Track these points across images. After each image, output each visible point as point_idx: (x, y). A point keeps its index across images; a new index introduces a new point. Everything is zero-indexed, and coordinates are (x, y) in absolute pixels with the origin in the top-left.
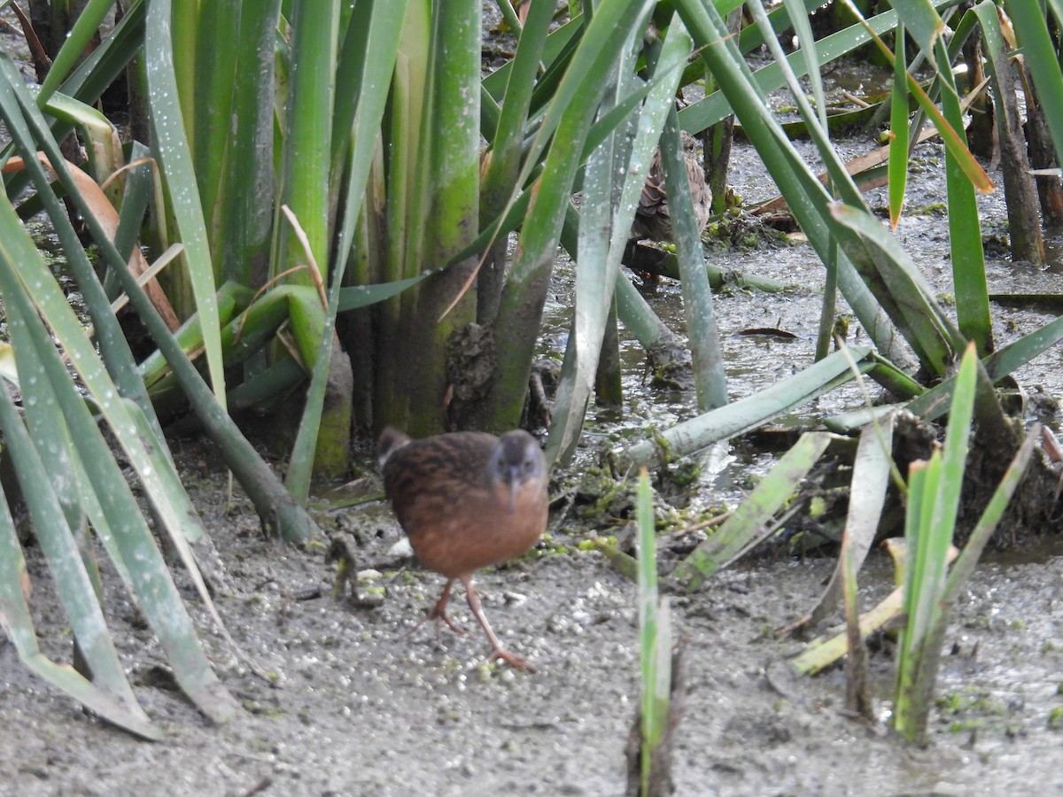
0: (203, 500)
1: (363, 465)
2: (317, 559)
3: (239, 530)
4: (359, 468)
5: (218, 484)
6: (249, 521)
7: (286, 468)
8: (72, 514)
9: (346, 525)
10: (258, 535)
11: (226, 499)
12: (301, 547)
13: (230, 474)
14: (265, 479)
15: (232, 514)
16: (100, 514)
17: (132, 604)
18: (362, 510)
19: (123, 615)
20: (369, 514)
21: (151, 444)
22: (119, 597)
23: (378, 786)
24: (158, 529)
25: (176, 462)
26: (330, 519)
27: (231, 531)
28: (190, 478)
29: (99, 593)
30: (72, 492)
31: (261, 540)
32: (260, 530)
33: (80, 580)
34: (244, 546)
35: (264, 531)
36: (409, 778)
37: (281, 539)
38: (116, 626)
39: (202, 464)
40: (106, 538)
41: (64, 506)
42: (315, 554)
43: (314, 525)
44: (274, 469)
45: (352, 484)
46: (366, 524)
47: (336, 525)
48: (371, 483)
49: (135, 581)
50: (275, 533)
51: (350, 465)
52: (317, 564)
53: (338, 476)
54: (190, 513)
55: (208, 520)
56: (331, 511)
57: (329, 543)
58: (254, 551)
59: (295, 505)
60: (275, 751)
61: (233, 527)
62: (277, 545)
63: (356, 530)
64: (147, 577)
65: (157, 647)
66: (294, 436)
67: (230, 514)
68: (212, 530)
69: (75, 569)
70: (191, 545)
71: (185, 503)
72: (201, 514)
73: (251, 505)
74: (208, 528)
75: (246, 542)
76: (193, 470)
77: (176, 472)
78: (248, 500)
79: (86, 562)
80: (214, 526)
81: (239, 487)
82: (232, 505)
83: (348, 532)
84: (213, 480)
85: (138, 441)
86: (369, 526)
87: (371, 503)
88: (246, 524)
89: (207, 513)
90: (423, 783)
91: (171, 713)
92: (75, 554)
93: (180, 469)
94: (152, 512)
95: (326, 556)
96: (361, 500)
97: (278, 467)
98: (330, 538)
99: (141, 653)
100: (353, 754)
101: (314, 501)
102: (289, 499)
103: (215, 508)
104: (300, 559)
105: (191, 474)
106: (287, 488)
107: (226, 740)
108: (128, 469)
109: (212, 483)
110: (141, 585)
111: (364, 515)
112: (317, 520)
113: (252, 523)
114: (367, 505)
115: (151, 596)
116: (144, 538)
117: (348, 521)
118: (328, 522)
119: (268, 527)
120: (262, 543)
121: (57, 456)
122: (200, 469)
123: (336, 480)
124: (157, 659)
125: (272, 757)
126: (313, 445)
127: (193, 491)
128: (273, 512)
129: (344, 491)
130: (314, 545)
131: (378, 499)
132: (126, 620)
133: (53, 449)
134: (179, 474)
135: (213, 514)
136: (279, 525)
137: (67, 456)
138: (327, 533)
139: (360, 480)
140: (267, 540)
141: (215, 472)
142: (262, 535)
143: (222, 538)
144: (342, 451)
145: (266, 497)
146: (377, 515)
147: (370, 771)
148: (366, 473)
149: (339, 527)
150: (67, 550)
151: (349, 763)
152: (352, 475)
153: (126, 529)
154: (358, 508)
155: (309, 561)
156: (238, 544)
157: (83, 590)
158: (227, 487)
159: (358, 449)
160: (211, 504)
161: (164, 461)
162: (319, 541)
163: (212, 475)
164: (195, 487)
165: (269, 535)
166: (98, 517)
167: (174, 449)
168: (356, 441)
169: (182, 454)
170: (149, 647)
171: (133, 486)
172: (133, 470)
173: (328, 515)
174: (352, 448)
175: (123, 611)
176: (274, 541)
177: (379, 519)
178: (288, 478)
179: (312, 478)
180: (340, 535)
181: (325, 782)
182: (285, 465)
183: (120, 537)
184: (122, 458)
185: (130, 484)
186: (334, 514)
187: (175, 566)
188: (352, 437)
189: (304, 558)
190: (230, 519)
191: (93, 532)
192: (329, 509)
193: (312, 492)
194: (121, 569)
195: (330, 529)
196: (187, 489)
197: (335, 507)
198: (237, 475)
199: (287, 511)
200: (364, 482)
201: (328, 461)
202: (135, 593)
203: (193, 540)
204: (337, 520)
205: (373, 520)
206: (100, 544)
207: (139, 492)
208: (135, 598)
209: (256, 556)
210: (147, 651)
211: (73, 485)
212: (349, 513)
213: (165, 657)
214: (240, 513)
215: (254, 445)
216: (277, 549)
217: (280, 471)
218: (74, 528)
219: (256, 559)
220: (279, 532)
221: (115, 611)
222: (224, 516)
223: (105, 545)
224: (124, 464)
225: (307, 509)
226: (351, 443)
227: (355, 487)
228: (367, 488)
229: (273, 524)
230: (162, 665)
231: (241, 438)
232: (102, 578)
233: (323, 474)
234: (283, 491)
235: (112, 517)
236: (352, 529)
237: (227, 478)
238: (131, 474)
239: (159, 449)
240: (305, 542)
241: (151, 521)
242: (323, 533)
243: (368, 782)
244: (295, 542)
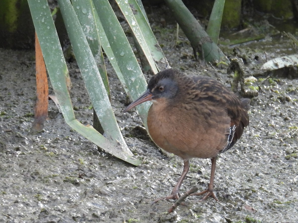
0: (163, 39)
1: (248, 21)
2: (223, 71)
3: (182, 55)
4: (246, 23)
5: (171, 31)
6: (187, 51)
7: (208, 23)
8: (94, 45)
9: (239, 53)
10: (192, 58)
11: (175, 38)
12: (215, 65)
13: (178, 25)
14: (196, 28)
15: (178, 47)
16: (109, 46)
17: (125, 93)
18: (247, 45)
19: (120, 99)
20: (251, 47)
21: (136, 9)
22: (118, 89)
23: (254, 192)
24: (139, 54)
25: (149, 18)
26: (230, 50)
27: (178, 56)
28: (156, 27)
29: (107, 88)
30: (94, 34)
31: (194, 61)
32: (193, 55)
33: (97, 81)
34: (184, 64)
35: (195, 56)
36: (270, 188)
37: (204, 60)
38: (117, 105)
39: (163, 20)
40: (112, 58)
41: (89, 41)
42: (222, 68)
43: (222, 53)
44: (201, 23)
45: (242, 31)
46: (249, 53)
47: (233, 53)
48: (252, 31)
49: (126, 81)
50: (201, 57)
51: (241, 22)
52: (223, 74)
53: (235, 27)
54: (156, 46)
55: (166, 49)
56: (231, 46)
57: (230, 62)
58: (190, 66)
59: (212, 42)
60: (200, 173)
61: (179, 54)
62: (202, 63)
63: (244, 56)
64: (133, 79)
65: (138, 116)
66: (212, 7)
67: (177, 47)
68: (168, 55)
69: (95, 74)
70: (157, 62)
71: (154, 41)
72: (162, 46)
73: (189, 42)
74: (166, 54)
75: (186, 62)
76: (158, 23)
77: (149, 24)
78: (187, 39)
79: (101, 71)
80: (169, 53)
81: (183, 32)
82: (178, 42)
83: (240, 57)
84: (169, 28)
85: (129, 7)
86: (251, 54)
87: (252, 42)
88: (185, 52)
89: (165, 46)
90: (278, 191)
91: (145, 151)
92: (95, 67)
93: (151, 22)
94: (136, 45)
95: (228, 69)
96: (247, 40)
97: (203, 22)
98: (230, 60)
99: (129, 119)
100: (241, 174)
101: (221, 40)
102: (209, 39)
103: (169, 43)
104: (214, 71)
105: (157, 25)
106: (208, 33)
107: (174, 166)
108: (124, 22)
109: (168, 30)
110: (130, 83)
111: (248, 48)
112: (223, 50)
113: (189, 51)
114: (250, 43)
115: (135, 89)
116: (132, 59)
117: (240, 51)
118: (229, 52)
119: (197, 54)
120: (194, 62)
121: (86, 15)
122: (162, 23)
123: (234, 29)
124: (138, 123)
125: (198, 176)
126: (222, 10)
127: (158, 34)
128: (200, 46)
129: (238, 35)
130: (221, 64)
131: (256, 40)
132: (121, 102)
133: (84, 11)
134: (151, 25)
135: (168, 47)
136: (203, 52)
137: (92, 15)
138: (228, 57)
139: (246, 30)
140: (197, 60)
141: (170, 24)
142: (194, 58)
143: (173, 59)
144: (237, 14)
145: (197, 38)
146: (255, 48)
147: (250, 184)
148: (250, 26)
149: (235, 54)
150: (91, 64)
151: (238, 180)
152: (242, 27)
153: (122, 54)
154: (245, 44)
155: (219, 72)
156: (181, 62)
157: (100, 86)
158: (176, 32)
159: (245, 13)
160: (167, 41)
161: (143, 18)
162: (224, 61)
163: (168, 26)
164: (159, 32)
165: (198, 58)
166: (107, 47)
167: (148, 12)
168: (244, 8)
169: (152, 14)
170: (134, 117)
171: (126, 31)
172: (126, 22)
173: (229, 48)
174: (242, 13)
175: (120, 97)
176: (200, 61)
177: (256, 50)
178: (208, 28)
179: (221, 28)
180: (236, 58)
181: (226, 189)
182: (207, 21)
183: (119, 57)
184: (120, 16)
185: (125, 30)
186: (233, 47)
187: (148, 74)
188: (242, 6)
189: (216, 70)
190: (177, 49)
191: (105, 55)
192: (230, 44)
193: (221, 36)
194: (119, 75)
195: (230, 55)
196: (155, 33)
197: (233, 43)
198: (181, 26)
199: (207, 45)
200: (249, 31)
201: (229, 19)
202: (126, 88)
203: (158, 60)
204: (234, 50)
205: (253, 50)
206: (109, 62)
207: (130, 34)
208: (126, 91)
209: (191, 69)
210: (132, 118)
211: (95, 30)
212: (240, 47)
213: (142, 122)
214: (183, 46)
215: (190, 10)
216: (202, 66)
217: (204, 24)
218: (95, 53)
219: (191, 71)
220: (203, 56)
221: (116, 97)
222: (174, 48)
223: (111, 62)
224: (122, 20)
225: (218, 45)
226: (242, 10)
227: (243, 33)
228: (250, 34)
229: (200, 52)
230: (141, 126)
231: (184, 6)
232: (109, 79)
233: (227, 26)
234: (206, 35)
235: (115, 48)
236: (242, 56)
237: (176, 28)
238: (125, 25)
239: (140, 12)
240: (217, 61)
241: (135, 49)
242: (226, 57)
243: (248, 190)
244: (211, 62)
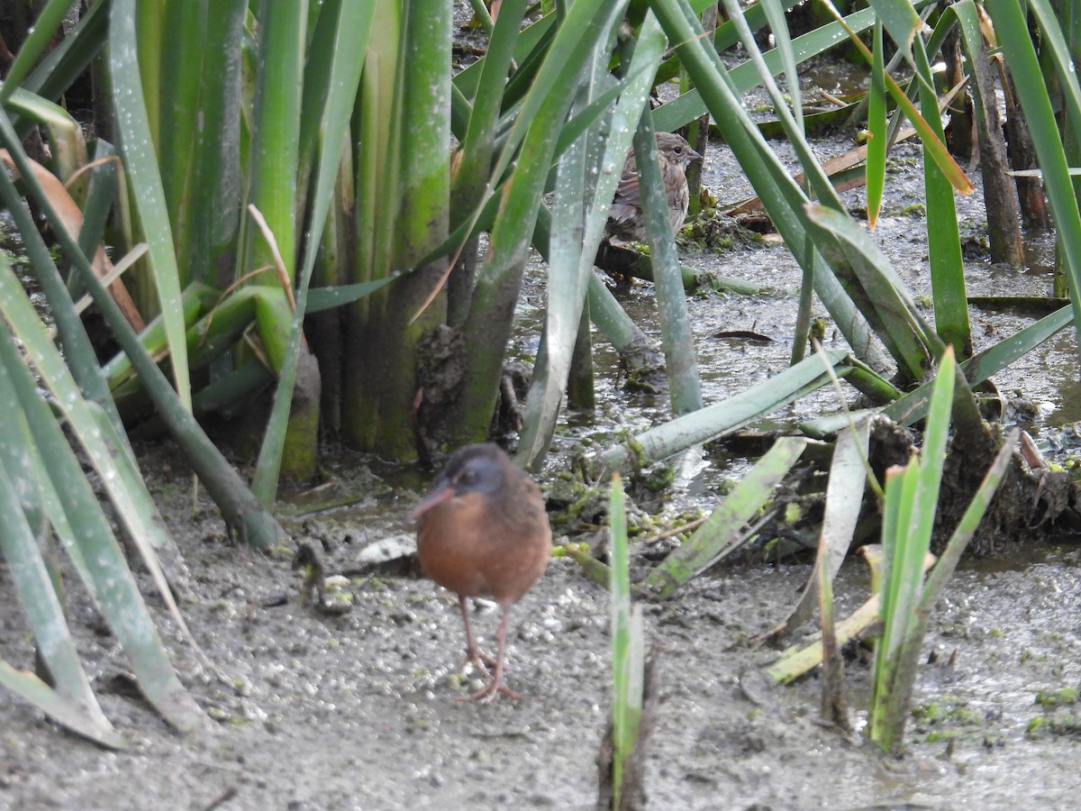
0: (168, 504)
1: (330, 469)
2: (284, 565)
3: (204, 535)
4: (326, 473)
5: (183, 488)
6: (215, 526)
7: (253, 472)
8: (34, 518)
9: (314, 530)
10: (224, 541)
11: (191, 503)
12: (268, 553)
13: (196, 479)
14: (232, 483)
15: (197, 519)
16: (63, 519)
17: (95, 610)
18: (330, 515)
19: (86, 622)
20: (336, 519)
21: (115, 447)
22: (82, 603)
23: (346, 796)
24: (122, 534)
25: (141, 465)
26: (296, 524)
27: (196, 537)
28: (154, 483)
29: (62, 599)
30: (34, 497)
31: (227, 546)
32: (226, 535)
33: (42, 586)
34: (209, 552)
35: (230, 536)
36: (377, 788)
37: (248, 544)
38: (79, 632)
39: (166, 468)
40: (69, 543)
41: (26, 511)
42: (281, 559)
43: (280, 530)
44: (240, 473)
45: (319, 488)
46: (334, 529)
47: (302, 530)
48: (339, 487)
49: (98, 586)
50: (241, 539)
51: (317, 470)
52: (284, 570)
53: (306, 481)
54: (155, 518)
55: (173, 525)
56: (298, 516)
57: (296, 548)
58: (220, 557)
59: (261, 510)
60: (240, 760)
61: (198, 533)
62: (243, 550)
63: (324, 536)
64: (111, 582)
65: (121, 654)
66: (261, 440)
67: (196, 519)
68: (178, 536)
69: (37, 575)
70: (156, 550)
71: (149, 507)
72: (166, 519)
73: (217, 510)
74: (173, 533)
75: (211, 548)
76: (157, 474)
77: (140, 476)
78: (213, 505)
79: (49, 567)
80: (178, 531)
81: (205, 491)
82: (197, 509)
83: (315, 537)
84: (178, 484)
85: (102, 444)
86: (336, 532)
87: (339, 508)
88: (211, 529)
89: (172, 518)
90: (391, 793)
91: (134, 720)
92: (37, 560)
93: (144, 473)
94: (115, 517)
95: (293, 563)
96: (329, 505)
97: (244, 471)
98: (298, 544)
99: (104, 660)
100: (320, 763)
101: (280, 506)
102: (256, 504)
103: (180, 513)
104: (267, 566)
105: (156, 478)
106: (254, 492)
107: (191, 749)
108: (91, 474)
109: (177, 487)
110: (104, 591)
111: (332, 520)
112: (284, 525)
113: (217, 528)
114: (334, 510)
115: (115, 602)
116: (107, 543)
117: (316, 526)
118: (295, 527)
119: (234, 532)
120: (228, 549)
121: (18, 459)
122: (165, 473)
123: (304, 484)
124: (121, 666)
125: (236, 767)
126: (280, 449)
127: (157, 496)
128: (239, 516)
129: (311, 496)
130: (280, 551)
131: (346, 504)
132: (89, 626)
133: (14, 452)
134: (144, 478)
135: (178, 519)
136: (245, 530)
137: (29, 459)
138: (294, 538)
139: (328, 485)
140: (232, 545)
141: (180, 476)
142: (228, 541)
143: (188, 543)
144: (309, 455)
145: (232, 502)
146: (345, 521)
147: (337, 781)
148: (334, 478)
149: (307, 532)
150: (29, 555)
151: (316, 773)
152: (319, 479)
153: (89, 534)
154: (325, 513)
155: (276, 567)
156: (203, 550)
157: (45, 596)
158: (192, 492)
159: (325, 453)
160: (176, 508)
161: (128, 465)
162: (285, 546)
163: (177, 480)
164: (160, 492)
165: (235, 540)
166: (61, 522)
167: (138, 453)
168: (323, 444)
169: (147, 457)
170: (113, 654)
171: (97, 490)
172: (96, 474)
173: (295, 520)
174: (320, 453)
175: (87, 618)
176: (240, 547)
177: (347, 524)
178: (255, 482)
179: (279, 482)
180: (308, 540)
181: (291, 792)
182: (252, 469)
183: (82, 541)
184: (85, 461)
185: (94, 488)
186: (301, 520)
187: (139, 572)
188: (319, 440)
189: (271, 564)
190: (196, 524)
191: (55, 537)
192: (297, 514)
193: (279, 497)
194: (84, 574)
195: (297, 534)
196: (152, 493)
197: (302, 512)
198: (203, 480)
199: (253, 516)
200: (332, 487)
201: (295, 465)
202: (98, 599)
203: (157, 545)
204: (304, 525)
205: (341, 525)
206: (63, 550)
207: (103, 496)
208: (98, 605)
209: (222, 561)
210: (111, 658)
211: (36, 490)
212: (317, 518)
213: (129, 664)
214: (206, 518)
215: (220, 448)
216: (243, 555)
217: (246, 475)
218: (36, 532)
219: (222, 565)
220: (246, 538)
221: (78, 617)
222: (189, 521)
223: (68, 551)
224: (87, 468)
225: (274, 515)
226: (319, 447)
227: (322, 492)
228: (335, 493)
229: (239, 529)
230: (126, 673)
231: (206, 441)
232: (65, 584)
233: (290, 478)
234: (249, 495)
235: (75, 522)
236: (320, 535)
237: (191, 483)
238: (95, 478)
239: (123, 453)
240: (272, 547)
241: (115, 526)
242: (290, 539)
243: (335, 792)
244: (261, 548)
